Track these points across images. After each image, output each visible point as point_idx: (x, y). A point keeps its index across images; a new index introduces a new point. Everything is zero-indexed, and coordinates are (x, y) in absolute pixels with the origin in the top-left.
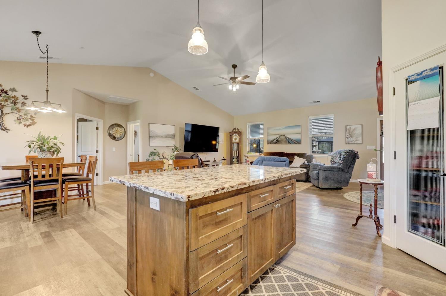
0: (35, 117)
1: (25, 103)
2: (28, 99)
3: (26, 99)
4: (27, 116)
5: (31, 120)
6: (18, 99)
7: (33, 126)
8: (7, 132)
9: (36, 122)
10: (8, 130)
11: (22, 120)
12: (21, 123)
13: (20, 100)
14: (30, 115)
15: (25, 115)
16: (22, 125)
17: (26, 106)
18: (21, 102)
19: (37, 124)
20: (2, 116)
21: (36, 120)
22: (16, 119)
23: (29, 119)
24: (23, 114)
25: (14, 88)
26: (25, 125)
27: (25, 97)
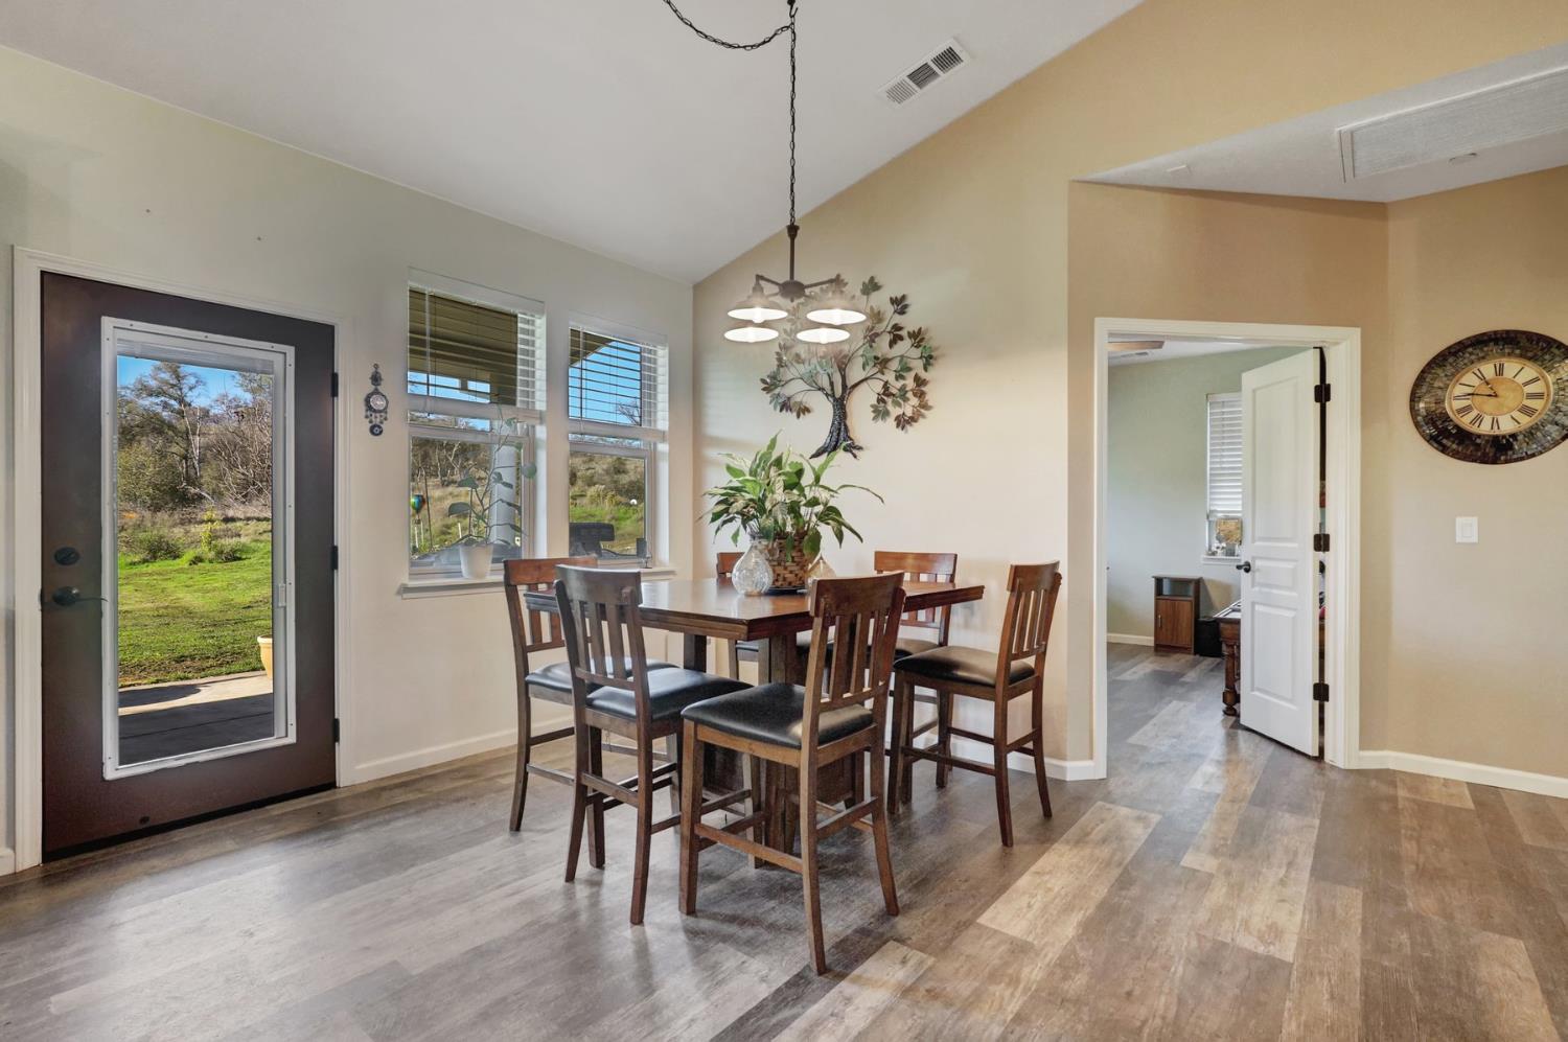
0: (925, 382)
2: (907, 306)
3: (902, 311)
4: (904, 382)
5: (915, 396)
6: (880, 320)
7: (921, 420)
8: (855, 456)
9: (930, 403)
10: (860, 448)
11: (889, 400)
12: (886, 413)
13: (885, 323)
14: (913, 374)
15: (897, 378)
16: (891, 422)
17: (901, 338)
18: (889, 329)
19: (931, 411)
20: (842, 398)
21: (932, 394)
22: (876, 403)
23: (910, 395)
24: (894, 374)
25: (872, 279)
26: (898, 419)
27: (900, 305)
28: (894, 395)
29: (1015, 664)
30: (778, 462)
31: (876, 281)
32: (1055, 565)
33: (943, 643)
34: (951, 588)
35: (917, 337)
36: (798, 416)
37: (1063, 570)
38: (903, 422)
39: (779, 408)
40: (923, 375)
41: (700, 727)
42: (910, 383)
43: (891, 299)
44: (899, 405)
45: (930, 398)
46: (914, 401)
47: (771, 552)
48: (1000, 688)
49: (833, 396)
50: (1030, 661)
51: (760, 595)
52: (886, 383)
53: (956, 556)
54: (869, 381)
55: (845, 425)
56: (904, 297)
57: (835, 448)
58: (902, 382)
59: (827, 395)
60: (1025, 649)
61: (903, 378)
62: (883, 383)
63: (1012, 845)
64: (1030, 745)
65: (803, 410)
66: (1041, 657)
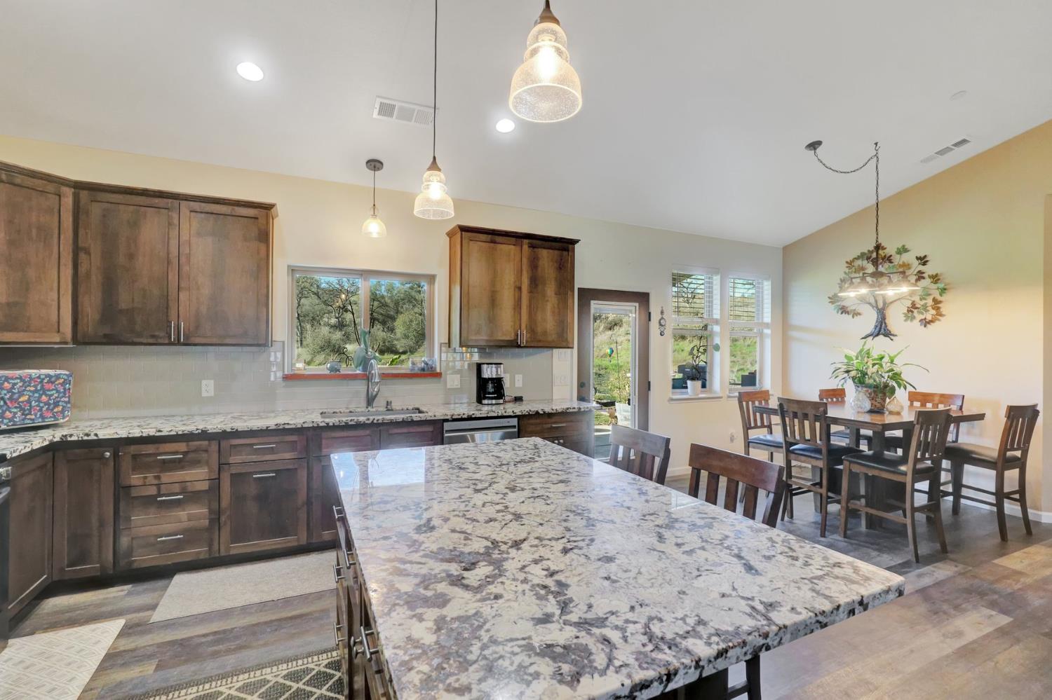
0: (940, 302)
1: (924, 273)
2: (927, 261)
3: (924, 264)
4: (925, 301)
5: (933, 309)
6: (909, 268)
7: (937, 322)
8: (892, 340)
9: (943, 313)
10: (894, 335)
11: (915, 311)
12: (913, 318)
13: (913, 270)
14: (932, 297)
15: (921, 300)
16: (916, 322)
17: (924, 278)
18: (915, 273)
19: (944, 318)
20: (883, 309)
21: (944, 308)
22: (906, 312)
23: (930, 308)
24: (919, 297)
25: (904, 246)
26: (921, 320)
27: (923, 260)
28: (918, 308)
29: (1009, 454)
30: (868, 353)
31: (906, 247)
32: (1035, 406)
33: (956, 441)
34: (960, 415)
35: (935, 278)
36: (853, 317)
37: (1040, 408)
38: (926, 323)
39: (840, 312)
40: (939, 298)
41: (851, 465)
42: (930, 302)
43: (917, 257)
44: (923, 314)
45: (943, 310)
46: (934, 312)
47: (870, 394)
48: (1000, 465)
49: (877, 307)
50: (1018, 454)
51: (865, 412)
52: (914, 301)
53: (964, 396)
54: (902, 301)
55: (885, 323)
56: (925, 256)
57: (878, 335)
58: (924, 302)
59: (873, 307)
60: (1015, 447)
61: (925, 299)
62: (911, 302)
63: (1007, 541)
64: (1017, 496)
65: (856, 314)
66: (1025, 453)
